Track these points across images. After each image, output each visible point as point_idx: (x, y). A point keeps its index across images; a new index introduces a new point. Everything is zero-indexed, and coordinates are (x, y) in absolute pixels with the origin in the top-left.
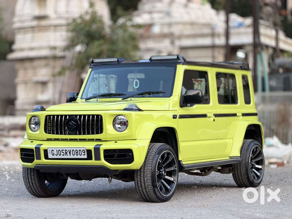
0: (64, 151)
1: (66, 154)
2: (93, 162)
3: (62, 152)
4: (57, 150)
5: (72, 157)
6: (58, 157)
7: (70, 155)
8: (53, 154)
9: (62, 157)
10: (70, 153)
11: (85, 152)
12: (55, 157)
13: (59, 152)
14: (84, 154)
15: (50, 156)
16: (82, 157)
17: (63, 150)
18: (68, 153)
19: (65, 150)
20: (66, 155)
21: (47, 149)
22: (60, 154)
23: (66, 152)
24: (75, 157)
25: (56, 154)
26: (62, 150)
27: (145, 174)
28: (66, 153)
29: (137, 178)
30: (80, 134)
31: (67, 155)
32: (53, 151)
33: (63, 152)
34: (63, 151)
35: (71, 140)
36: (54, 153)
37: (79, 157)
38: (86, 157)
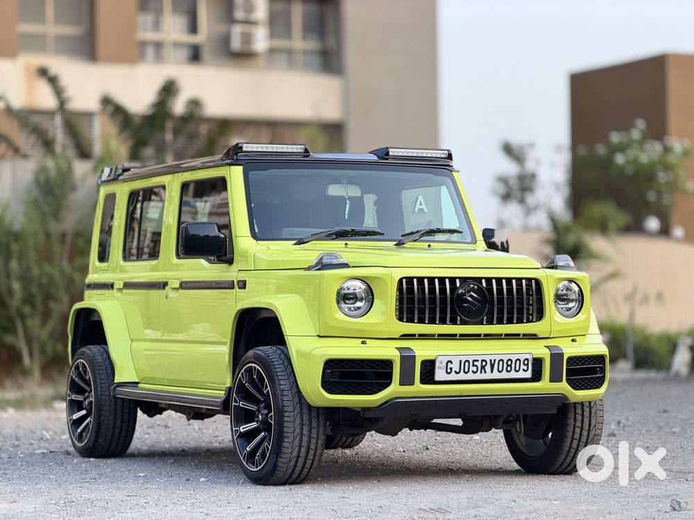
0: (478, 364)
1: (483, 370)
2: (545, 386)
3: (474, 365)
4: (461, 361)
5: (496, 375)
6: (462, 376)
7: (492, 372)
8: (449, 371)
9: (470, 376)
10: (492, 366)
11: (527, 365)
12: (453, 377)
13: (465, 365)
14: (525, 368)
15: (440, 375)
16: (521, 375)
17: (478, 361)
18: (488, 368)
19: (483, 361)
20: (481, 372)
21: (434, 358)
22: (466, 370)
23: (484, 364)
24: (505, 375)
25: (458, 371)
26: (474, 361)
27: (593, 412)
28: (483, 367)
29: (575, 420)
30: (490, 322)
31: (485, 372)
32: (449, 364)
33: (476, 366)
34: (475, 363)
35: (464, 337)
36: (451, 369)
37: (513, 375)
38: (528, 375)
